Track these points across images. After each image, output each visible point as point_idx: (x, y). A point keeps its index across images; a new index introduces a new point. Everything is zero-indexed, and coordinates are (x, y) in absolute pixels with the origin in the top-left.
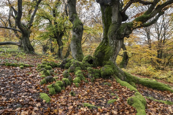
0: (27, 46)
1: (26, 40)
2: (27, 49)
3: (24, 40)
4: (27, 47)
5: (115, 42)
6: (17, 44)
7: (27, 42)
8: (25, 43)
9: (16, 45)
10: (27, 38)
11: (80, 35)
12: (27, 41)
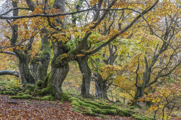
0: (24, 75)
1: (23, 68)
2: (25, 80)
3: (21, 67)
4: (25, 77)
5: (54, 70)
6: (14, 73)
7: (24, 70)
8: (22, 71)
9: (13, 75)
10: (26, 64)
11: (44, 64)
12: (25, 68)
